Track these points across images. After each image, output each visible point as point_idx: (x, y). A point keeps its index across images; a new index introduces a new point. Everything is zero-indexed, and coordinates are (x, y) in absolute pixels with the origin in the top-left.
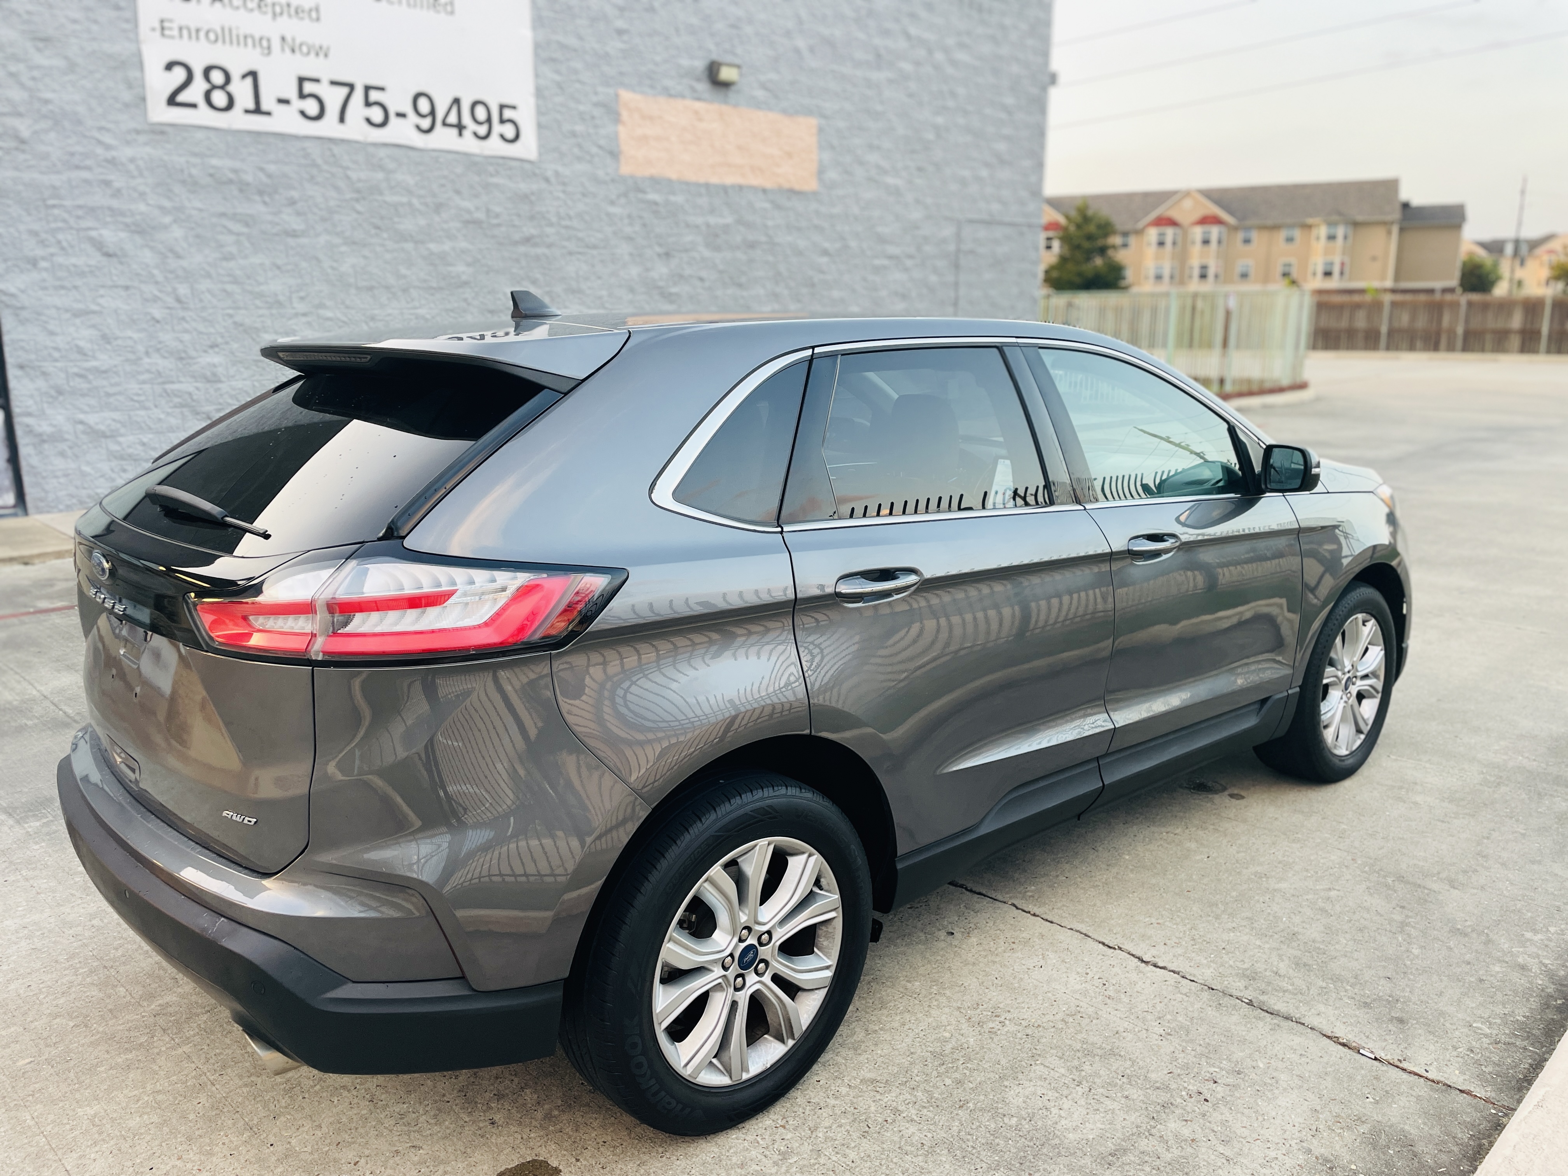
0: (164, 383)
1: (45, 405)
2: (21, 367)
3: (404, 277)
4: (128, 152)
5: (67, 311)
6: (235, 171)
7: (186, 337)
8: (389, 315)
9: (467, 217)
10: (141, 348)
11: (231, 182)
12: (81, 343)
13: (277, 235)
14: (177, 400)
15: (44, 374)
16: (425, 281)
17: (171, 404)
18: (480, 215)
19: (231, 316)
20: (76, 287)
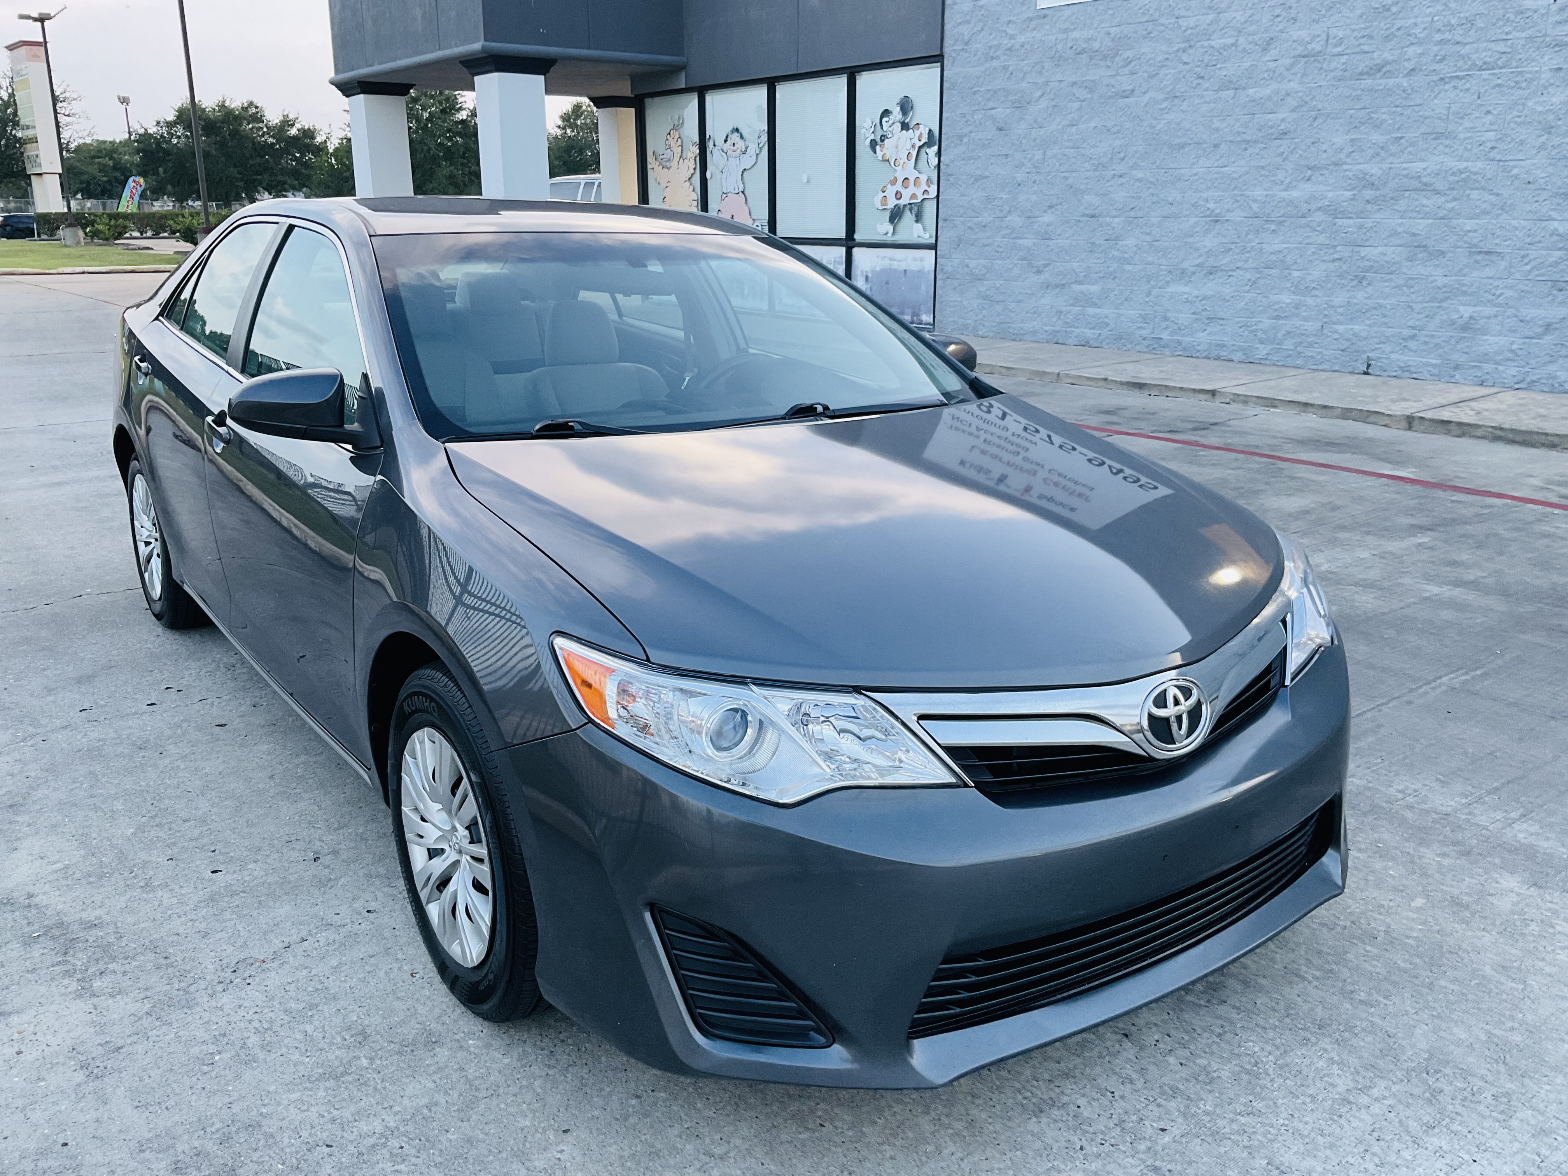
0: (1015, 238)
1: (952, 251)
2: (945, 220)
3: (1217, 130)
4: (1022, 39)
5: (972, 176)
6: (1088, 40)
7: (1034, 198)
8: (1196, 174)
9: (1300, 50)
10: (1006, 208)
11: (1083, 51)
12: (975, 203)
13: (1111, 97)
14: (1021, 254)
15: (955, 226)
16: (1239, 133)
17: (1017, 257)
18: (1316, 46)
19: (1066, 178)
20: (979, 157)
